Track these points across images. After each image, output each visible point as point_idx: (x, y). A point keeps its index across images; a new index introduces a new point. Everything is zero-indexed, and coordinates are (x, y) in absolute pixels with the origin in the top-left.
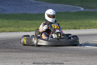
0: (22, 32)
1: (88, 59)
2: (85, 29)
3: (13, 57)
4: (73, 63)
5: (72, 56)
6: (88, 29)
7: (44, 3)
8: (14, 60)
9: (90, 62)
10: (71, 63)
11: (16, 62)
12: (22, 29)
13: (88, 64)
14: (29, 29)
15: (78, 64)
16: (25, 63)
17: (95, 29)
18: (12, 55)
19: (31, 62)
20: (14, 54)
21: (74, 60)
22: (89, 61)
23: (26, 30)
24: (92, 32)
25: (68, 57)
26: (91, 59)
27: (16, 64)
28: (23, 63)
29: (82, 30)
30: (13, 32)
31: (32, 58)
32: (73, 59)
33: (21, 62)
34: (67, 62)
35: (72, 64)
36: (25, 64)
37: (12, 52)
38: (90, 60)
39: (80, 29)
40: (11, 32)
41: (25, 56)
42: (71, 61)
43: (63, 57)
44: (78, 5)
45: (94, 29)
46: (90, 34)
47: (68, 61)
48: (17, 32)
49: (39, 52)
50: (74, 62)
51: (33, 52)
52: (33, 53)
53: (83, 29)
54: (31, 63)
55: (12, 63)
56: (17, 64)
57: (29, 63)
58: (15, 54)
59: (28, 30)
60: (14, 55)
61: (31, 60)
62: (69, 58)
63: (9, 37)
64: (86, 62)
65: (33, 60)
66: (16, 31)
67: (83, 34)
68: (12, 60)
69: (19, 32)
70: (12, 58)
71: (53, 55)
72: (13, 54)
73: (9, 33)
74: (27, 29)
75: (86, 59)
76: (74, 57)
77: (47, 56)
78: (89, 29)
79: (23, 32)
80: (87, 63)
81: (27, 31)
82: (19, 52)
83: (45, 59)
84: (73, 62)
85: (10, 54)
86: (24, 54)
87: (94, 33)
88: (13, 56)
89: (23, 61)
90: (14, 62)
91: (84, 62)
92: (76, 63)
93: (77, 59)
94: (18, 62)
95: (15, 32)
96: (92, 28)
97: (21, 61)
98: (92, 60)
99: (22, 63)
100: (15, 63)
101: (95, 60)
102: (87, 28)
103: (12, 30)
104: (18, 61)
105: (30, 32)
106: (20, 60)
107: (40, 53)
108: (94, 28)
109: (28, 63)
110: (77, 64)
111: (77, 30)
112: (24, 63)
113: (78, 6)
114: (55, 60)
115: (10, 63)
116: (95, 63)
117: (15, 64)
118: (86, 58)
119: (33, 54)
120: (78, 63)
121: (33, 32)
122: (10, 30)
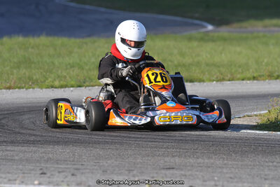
0: (42, 89)
1: (230, 163)
2: (217, 81)
3: (16, 158)
4: (189, 175)
5: (185, 156)
6: (229, 82)
7: (103, 10)
8: (21, 167)
9: (237, 171)
10: (183, 172)
11: (26, 172)
12: (41, 82)
13: (232, 176)
14: (62, 82)
15: (203, 177)
16: (53, 173)
17: (248, 82)
18: (14, 151)
19: (70, 172)
20: (20, 147)
21: (192, 166)
22: (233, 170)
23: (51, 83)
24: (240, 91)
25: (173, 156)
26: (240, 163)
27: (26, 175)
28: (45, 174)
29: (209, 83)
30: (17, 90)
31: (72, 159)
32: (188, 164)
33: (41, 172)
34: (171, 171)
35: (185, 175)
36: (52, 175)
37: (15, 143)
38: (237, 164)
39: (203, 81)
40: (9, 88)
41: (50, 156)
42: (182, 170)
43: (159, 158)
44: (197, 15)
45: (244, 82)
46: (235, 94)
47: (173, 168)
48: (26, 89)
49: (89, 143)
50: (191, 170)
51: (75, 144)
52: (73, 146)
53: (213, 81)
54: (70, 174)
55: (16, 174)
56: (29, 175)
57: (63, 174)
58: (23, 148)
59: (57, 83)
60: (21, 152)
61: (68, 164)
62: (177, 159)
63: (4, 102)
64: (225, 171)
65: (74, 164)
66: (23, 85)
67: (215, 95)
68: (15, 167)
69: (33, 88)
70: (14, 160)
71: (130, 152)
72: (16, 148)
73: (5, 90)
74: (55, 80)
75: (225, 164)
76: (189, 157)
77: (113, 154)
78: (229, 80)
79: (44, 90)
80: (228, 175)
81: (56, 88)
82: (34, 143)
83: (109, 162)
84: (189, 170)
85: (9, 148)
86: (49, 148)
87: (245, 94)
88: (17, 155)
89: (46, 168)
90: (21, 170)
91: (220, 170)
92: (197, 173)
93: (200, 163)
94: (33, 170)
95: (23, 88)
96: (238, 79)
97: (41, 169)
98: (241, 165)
99: (42, 174)
100: (24, 173)
101: (250, 165)
102: (223, 80)
103: (12, 83)
104: (32, 168)
105: (63, 89)
106: (38, 164)
107: (92, 147)
108: (243, 80)
109: (59, 172)
110: (200, 176)
111: (196, 83)
112: (48, 175)
113: (197, 19)
114: (138, 166)
115: (9, 173)
116: (249, 175)
117: (23, 175)
118: (226, 162)
119: (75, 148)
120: (201, 174)
121: (72, 89)
122: (8, 85)
